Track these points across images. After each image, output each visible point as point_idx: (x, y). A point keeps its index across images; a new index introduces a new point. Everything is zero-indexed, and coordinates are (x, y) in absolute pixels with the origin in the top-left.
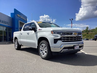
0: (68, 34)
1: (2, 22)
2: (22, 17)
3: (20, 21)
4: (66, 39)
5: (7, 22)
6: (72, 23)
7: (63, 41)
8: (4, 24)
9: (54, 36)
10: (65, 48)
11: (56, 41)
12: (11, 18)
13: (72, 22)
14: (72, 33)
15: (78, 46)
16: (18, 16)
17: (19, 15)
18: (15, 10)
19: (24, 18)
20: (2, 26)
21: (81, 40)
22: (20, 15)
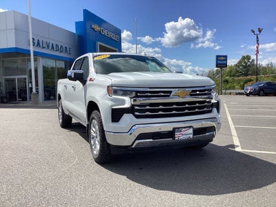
0: (155, 94)
1: (53, 47)
2: (105, 32)
3: (99, 43)
5: (66, 47)
6: (258, 41)
7: (137, 117)
8: (57, 54)
9: (112, 100)
10: (141, 136)
11: (117, 115)
12: (77, 37)
13: (257, 38)
14: (170, 92)
15: (191, 131)
16: (94, 29)
17: (97, 28)
18: (86, 13)
19: (111, 35)
20: (53, 59)
22: (100, 26)
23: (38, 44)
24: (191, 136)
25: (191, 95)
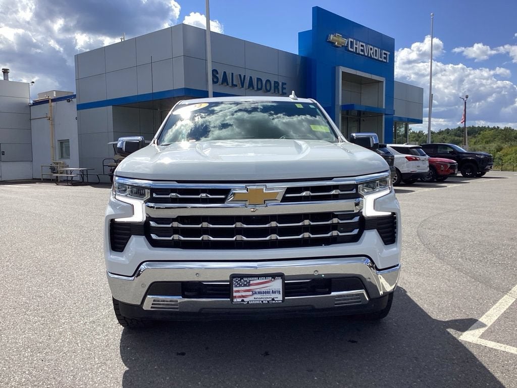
1: (251, 84)
2: (358, 46)
4: (176, 231)
5: (276, 83)
12: (299, 61)
14: (228, 191)
16: (332, 43)
17: (339, 40)
19: (372, 51)
21: (355, 239)
23: (225, 80)
24: (279, 297)
25: (285, 199)
